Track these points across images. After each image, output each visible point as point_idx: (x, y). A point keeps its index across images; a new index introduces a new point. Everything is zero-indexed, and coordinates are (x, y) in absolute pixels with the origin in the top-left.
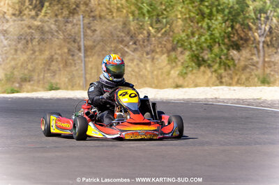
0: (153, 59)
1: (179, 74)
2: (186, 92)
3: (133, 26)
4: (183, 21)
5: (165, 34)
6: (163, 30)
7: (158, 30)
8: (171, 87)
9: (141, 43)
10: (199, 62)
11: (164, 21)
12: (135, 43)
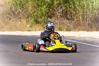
0: (20, 21)
1: (30, 26)
2: (32, 33)
3: (14, 9)
4: (31, 7)
5: (25, 12)
6: (24, 11)
7: (22, 11)
8: (27, 31)
9: (16, 15)
10: (37, 22)
11: (25, 7)
12: (14, 15)
